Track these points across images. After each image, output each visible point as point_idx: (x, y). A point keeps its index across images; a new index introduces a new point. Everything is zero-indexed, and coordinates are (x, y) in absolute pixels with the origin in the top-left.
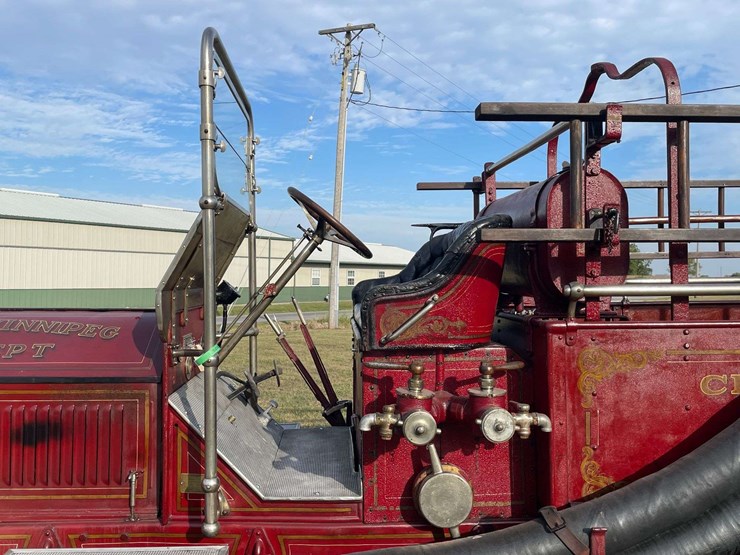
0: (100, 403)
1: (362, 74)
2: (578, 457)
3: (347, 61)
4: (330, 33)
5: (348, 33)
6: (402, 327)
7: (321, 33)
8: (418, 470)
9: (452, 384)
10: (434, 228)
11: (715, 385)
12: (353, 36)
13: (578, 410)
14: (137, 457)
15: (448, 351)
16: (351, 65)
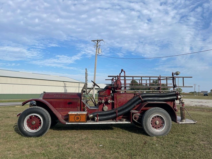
0: (75, 101)
1: (100, 49)
2: (117, 105)
3: (97, 47)
4: (94, 41)
5: (98, 41)
6: (102, 94)
7: (92, 41)
8: (103, 106)
9: (106, 99)
10: (107, 84)
11: (128, 99)
12: (98, 42)
13: (117, 101)
14: (78, 106)
15: (106, 96)
16: (98, 48)
